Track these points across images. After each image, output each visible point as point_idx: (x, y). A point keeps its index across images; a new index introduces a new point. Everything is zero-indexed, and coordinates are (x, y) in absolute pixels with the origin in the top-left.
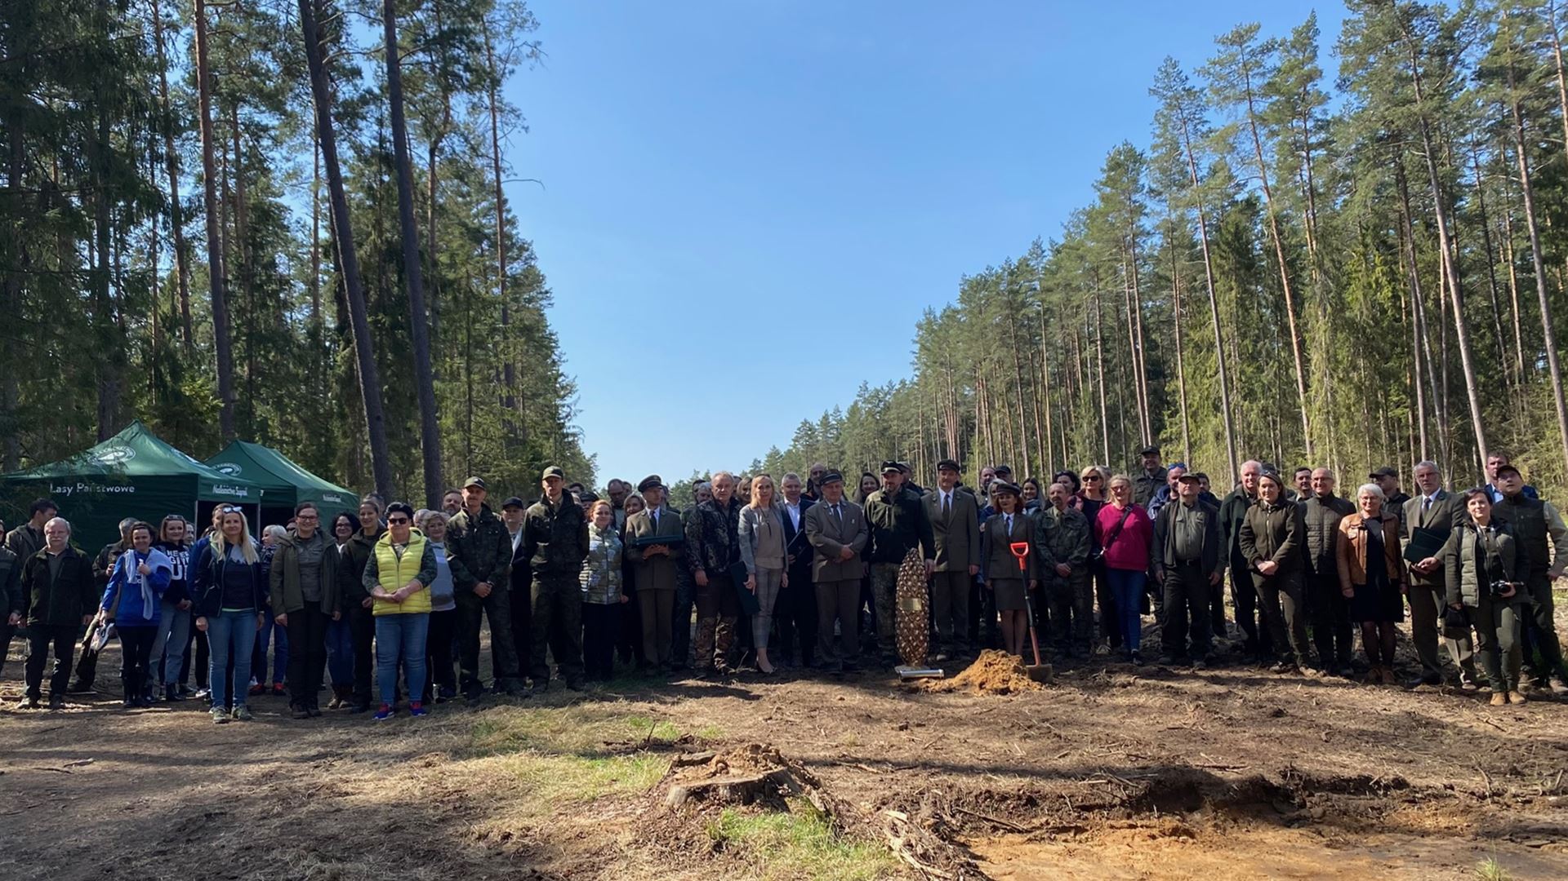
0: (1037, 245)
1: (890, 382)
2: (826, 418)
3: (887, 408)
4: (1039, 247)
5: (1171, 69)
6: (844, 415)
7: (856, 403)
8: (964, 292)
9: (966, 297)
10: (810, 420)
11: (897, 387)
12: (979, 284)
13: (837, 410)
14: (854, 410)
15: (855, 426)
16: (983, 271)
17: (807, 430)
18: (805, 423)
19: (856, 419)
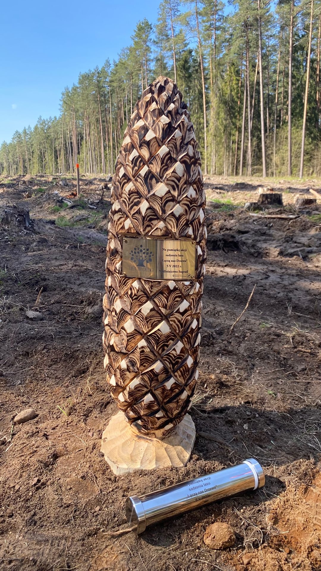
0: (108, 61)
1: (50, 117)
2: (25, 130)
3: (49, 128)
4: (109, 62)
6: (32, 129)
7: (37, 125)
8: (80, 79)
9: (81, 82)
10: (19, 131)
11: (53, 119)
12: (86, 76)
13: (29, 127)
14: (36, 128)
15: (37, 135)
16: (87, 72)
17: (18, 135)
18: (17, 132)
19: (37, 131)
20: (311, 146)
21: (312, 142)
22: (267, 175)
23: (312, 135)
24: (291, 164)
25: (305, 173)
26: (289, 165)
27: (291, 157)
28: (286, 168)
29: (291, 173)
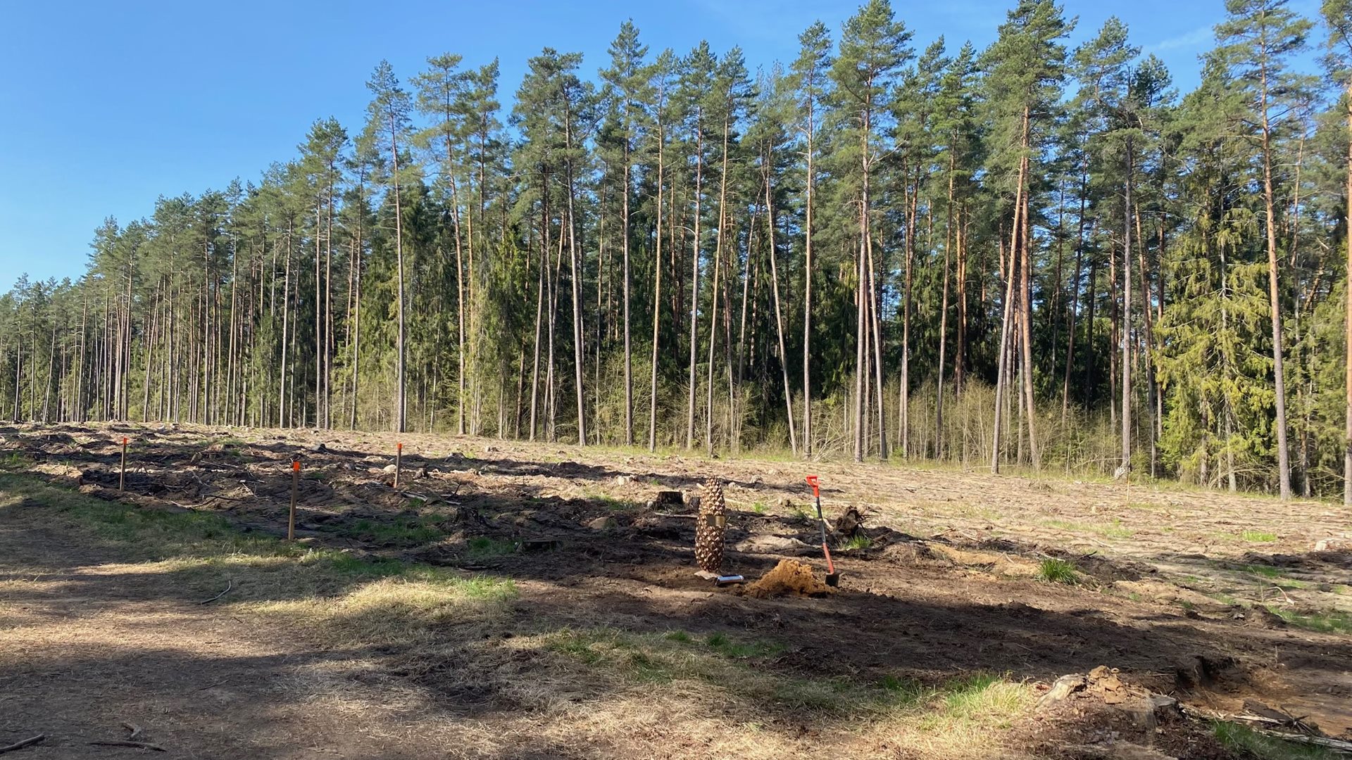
0: (236, 184)
1: (52, 279)
4: (238, 186)
5: (385, 72)
8: (159, 211)
14: (7, 299)
19: (9, 308)
20: (666, 390)
21: (667, 383)
22: (587, 441)
23: (668, 371)
24: (631, 423)
25: (657, 440)
26: (628, 425)
27: (632, 408)
28: (623, 429)
29: (633, 440)
